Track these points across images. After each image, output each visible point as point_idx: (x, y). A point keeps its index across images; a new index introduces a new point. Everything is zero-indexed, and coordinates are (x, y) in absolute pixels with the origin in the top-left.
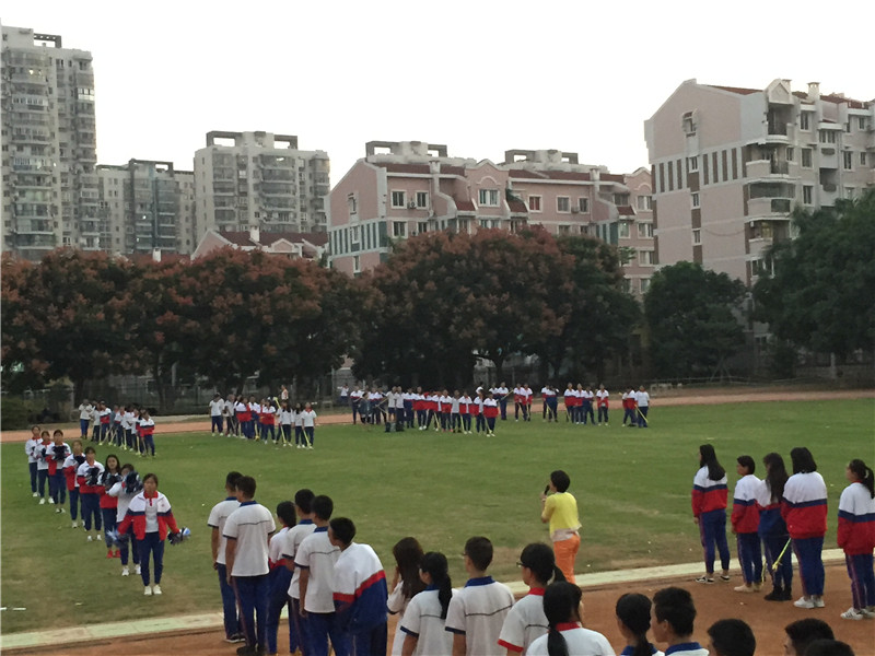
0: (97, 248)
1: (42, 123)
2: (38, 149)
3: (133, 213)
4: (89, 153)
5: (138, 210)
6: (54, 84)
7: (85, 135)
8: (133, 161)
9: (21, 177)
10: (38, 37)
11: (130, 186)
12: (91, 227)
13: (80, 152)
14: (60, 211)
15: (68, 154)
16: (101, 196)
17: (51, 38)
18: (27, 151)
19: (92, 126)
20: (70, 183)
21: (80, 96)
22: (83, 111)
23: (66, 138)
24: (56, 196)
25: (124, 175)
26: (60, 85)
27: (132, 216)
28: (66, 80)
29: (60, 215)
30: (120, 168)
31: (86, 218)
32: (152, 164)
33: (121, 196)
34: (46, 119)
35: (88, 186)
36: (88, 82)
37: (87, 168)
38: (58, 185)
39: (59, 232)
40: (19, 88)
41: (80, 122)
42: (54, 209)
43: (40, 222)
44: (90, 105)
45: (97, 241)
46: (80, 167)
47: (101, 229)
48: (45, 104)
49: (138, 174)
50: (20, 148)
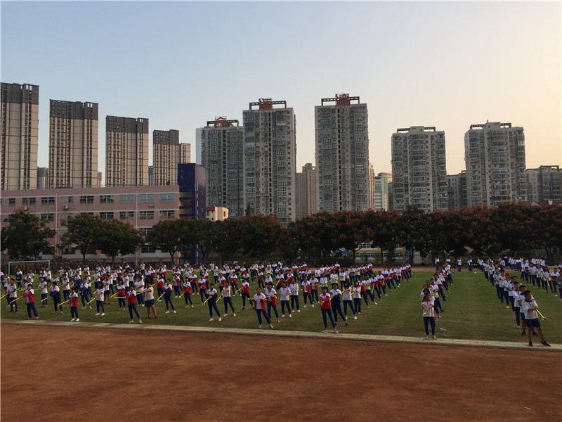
0: (526, 200)
1: (503, 156)
2: (502, 165)
3: (542, 186)
4: (523, 165)
5: (544, 185)
6: (508, 141)
7: (521, 158)
8: (541, 166)
9: (496, 176)
10: (502, 125)
11: (540, 176)
12: (524, 192)
13: (519, 165)
14: (511, 187)
15: (514, 166)
16: (528, 180)
17: (507, 124)
18: (498, 166)
19: (524, 155)
20: (515, 177)
21: (519, 144)
22: (520, 149)
23: (513, 160)
24: (509, 182)
25: (538, 172)
26: (511, 141)
27: (541, 187)
28: (513, 139)
29: (511, 189)
30: (536, 170)
31: (521, 189)
32: (550, 167)
33: (536, 180)
34: (505, 154)
35: (523, 177)
36: (522, 138)
37: (521, 171)
38: (511, 177)
39: (511, 195)
40: (495, 144)
41: (519, 154)
42: (509, 186)
43: (503, 192)
44: (523, 147)
45: (526, 198)
46: (519, 170)
47: (528, 193)
48: (505, 148)
49: (543, 171)
50: (495, 165)
